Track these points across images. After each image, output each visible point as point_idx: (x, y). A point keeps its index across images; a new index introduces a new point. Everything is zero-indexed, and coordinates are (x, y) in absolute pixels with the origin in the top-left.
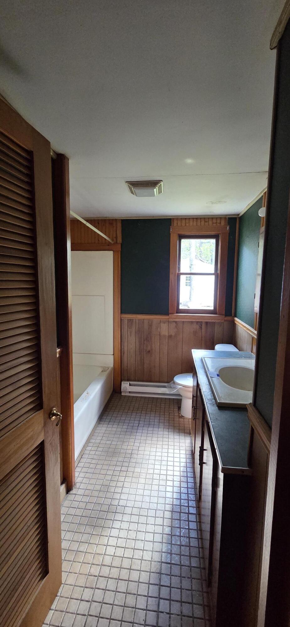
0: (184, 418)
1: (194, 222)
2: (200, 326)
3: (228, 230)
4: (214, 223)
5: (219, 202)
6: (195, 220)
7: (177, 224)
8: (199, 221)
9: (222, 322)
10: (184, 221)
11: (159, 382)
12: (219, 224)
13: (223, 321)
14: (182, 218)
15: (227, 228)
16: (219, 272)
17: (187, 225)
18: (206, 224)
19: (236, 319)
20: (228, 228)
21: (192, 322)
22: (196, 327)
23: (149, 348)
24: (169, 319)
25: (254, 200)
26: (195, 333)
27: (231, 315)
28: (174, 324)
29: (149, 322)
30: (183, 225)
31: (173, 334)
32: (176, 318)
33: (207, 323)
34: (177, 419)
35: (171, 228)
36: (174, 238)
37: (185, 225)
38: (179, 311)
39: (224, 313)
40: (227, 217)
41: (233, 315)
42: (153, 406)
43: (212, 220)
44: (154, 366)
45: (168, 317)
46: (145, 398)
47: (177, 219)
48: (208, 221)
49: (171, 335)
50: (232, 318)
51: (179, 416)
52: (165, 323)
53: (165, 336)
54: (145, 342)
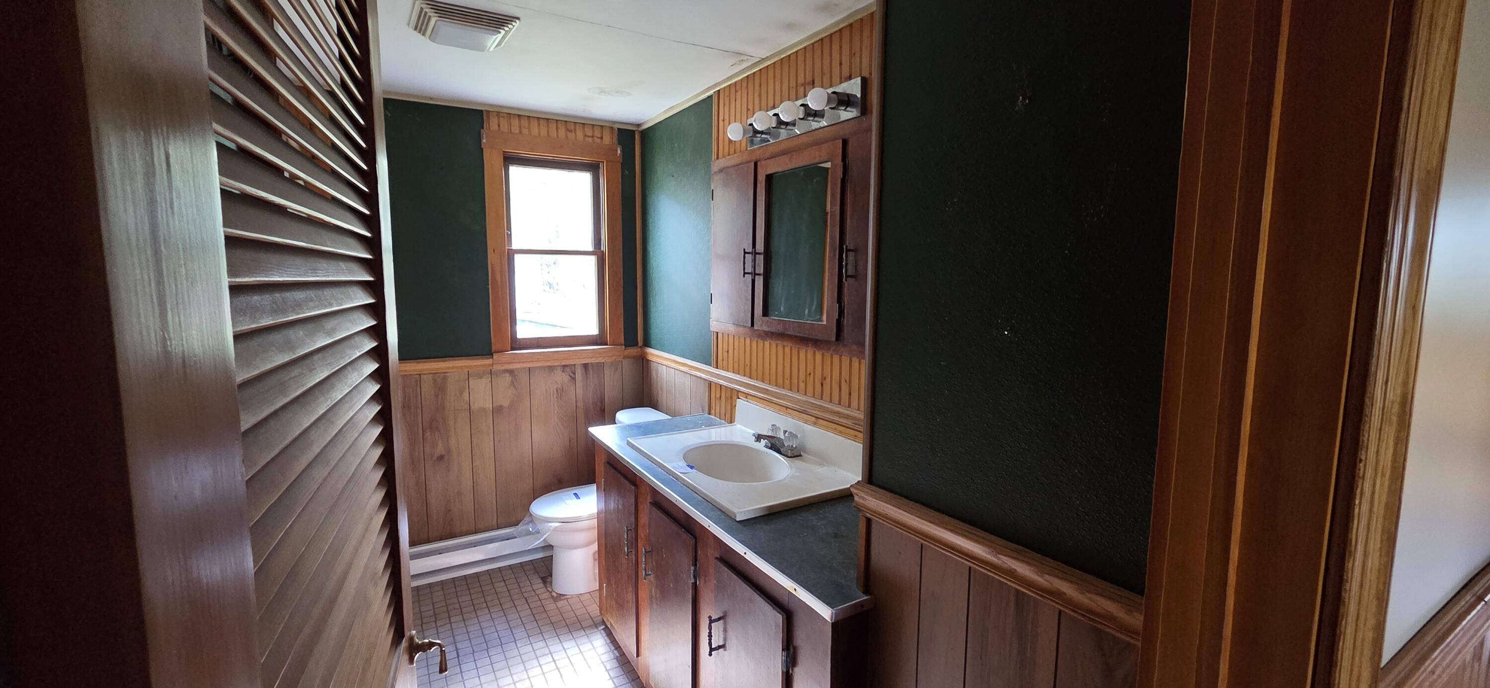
0: (567, 599)
1: (542, 126)
2: (572, 375)
3: (618, 155)
4: (588, 137)
5: (617, 92)
6: (542, 122)
7: (499, 126)
8: (553, 126)
9: (619, 361)
10: (515, 122)
11: (476, 532)
12: (599, 140)
13: (620, 359)
14: (510, 114)
15: (617, 151)
16: (605, 247)
17: (525, 131)
18: (571, 135)
19: (650, 351)
20: (619, 152)
21: (551, 368)
22: (561, 378)
23: (440, 449)
24: (493, 365)
25: (688, 101)
26: (560, 392)
27: (634, 344)
28: (508, 378)
29: (435, 381)
30: (515, 130)
31: (506, 403)
32: (511, 363)
33: (585, 366)
34: (551, 606)
35: (484, 136)
36: (492, 159)
37: (521, 132)
38: (517, 344)
39: (622, 340)
40: (616, 126)
41: (640, 343)
42: (474, 596)
43: (584, 128)
44: (459, 494)
45: (491, 360)
46: (442, 583)
47: (498, 114)
48: (575, 129)
49: (501, 406)
50: (639, 349)
51: (552, 596)
52: (481, 378)
53: (483, 410)
54: (428, 434)
